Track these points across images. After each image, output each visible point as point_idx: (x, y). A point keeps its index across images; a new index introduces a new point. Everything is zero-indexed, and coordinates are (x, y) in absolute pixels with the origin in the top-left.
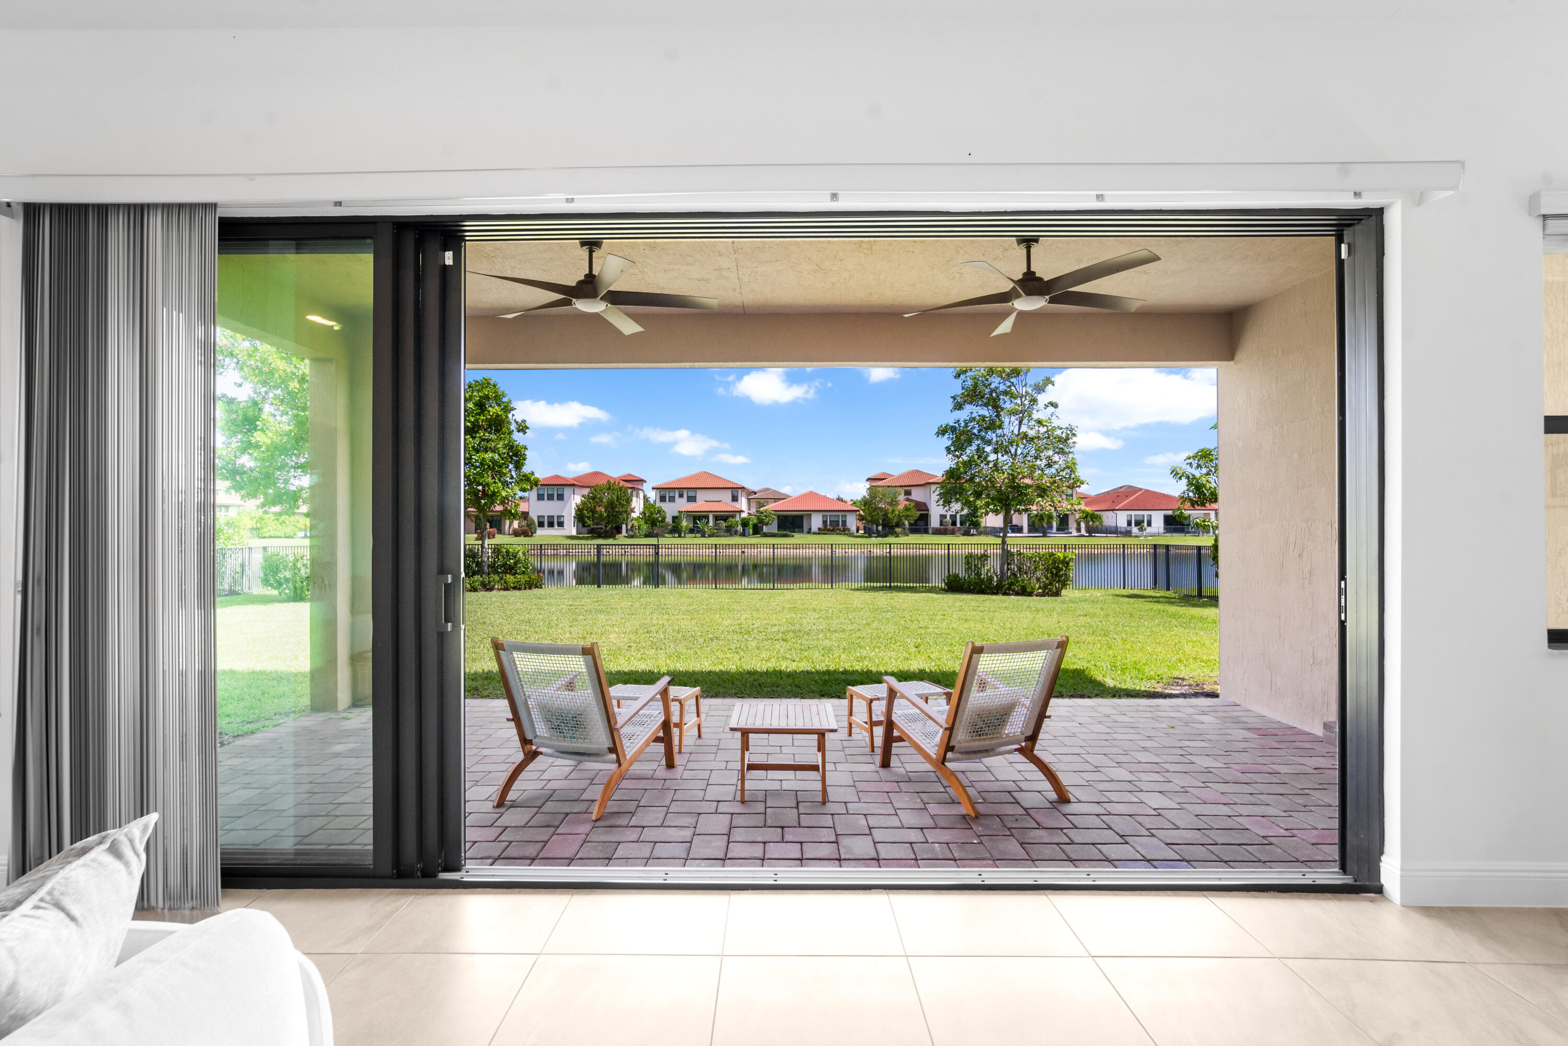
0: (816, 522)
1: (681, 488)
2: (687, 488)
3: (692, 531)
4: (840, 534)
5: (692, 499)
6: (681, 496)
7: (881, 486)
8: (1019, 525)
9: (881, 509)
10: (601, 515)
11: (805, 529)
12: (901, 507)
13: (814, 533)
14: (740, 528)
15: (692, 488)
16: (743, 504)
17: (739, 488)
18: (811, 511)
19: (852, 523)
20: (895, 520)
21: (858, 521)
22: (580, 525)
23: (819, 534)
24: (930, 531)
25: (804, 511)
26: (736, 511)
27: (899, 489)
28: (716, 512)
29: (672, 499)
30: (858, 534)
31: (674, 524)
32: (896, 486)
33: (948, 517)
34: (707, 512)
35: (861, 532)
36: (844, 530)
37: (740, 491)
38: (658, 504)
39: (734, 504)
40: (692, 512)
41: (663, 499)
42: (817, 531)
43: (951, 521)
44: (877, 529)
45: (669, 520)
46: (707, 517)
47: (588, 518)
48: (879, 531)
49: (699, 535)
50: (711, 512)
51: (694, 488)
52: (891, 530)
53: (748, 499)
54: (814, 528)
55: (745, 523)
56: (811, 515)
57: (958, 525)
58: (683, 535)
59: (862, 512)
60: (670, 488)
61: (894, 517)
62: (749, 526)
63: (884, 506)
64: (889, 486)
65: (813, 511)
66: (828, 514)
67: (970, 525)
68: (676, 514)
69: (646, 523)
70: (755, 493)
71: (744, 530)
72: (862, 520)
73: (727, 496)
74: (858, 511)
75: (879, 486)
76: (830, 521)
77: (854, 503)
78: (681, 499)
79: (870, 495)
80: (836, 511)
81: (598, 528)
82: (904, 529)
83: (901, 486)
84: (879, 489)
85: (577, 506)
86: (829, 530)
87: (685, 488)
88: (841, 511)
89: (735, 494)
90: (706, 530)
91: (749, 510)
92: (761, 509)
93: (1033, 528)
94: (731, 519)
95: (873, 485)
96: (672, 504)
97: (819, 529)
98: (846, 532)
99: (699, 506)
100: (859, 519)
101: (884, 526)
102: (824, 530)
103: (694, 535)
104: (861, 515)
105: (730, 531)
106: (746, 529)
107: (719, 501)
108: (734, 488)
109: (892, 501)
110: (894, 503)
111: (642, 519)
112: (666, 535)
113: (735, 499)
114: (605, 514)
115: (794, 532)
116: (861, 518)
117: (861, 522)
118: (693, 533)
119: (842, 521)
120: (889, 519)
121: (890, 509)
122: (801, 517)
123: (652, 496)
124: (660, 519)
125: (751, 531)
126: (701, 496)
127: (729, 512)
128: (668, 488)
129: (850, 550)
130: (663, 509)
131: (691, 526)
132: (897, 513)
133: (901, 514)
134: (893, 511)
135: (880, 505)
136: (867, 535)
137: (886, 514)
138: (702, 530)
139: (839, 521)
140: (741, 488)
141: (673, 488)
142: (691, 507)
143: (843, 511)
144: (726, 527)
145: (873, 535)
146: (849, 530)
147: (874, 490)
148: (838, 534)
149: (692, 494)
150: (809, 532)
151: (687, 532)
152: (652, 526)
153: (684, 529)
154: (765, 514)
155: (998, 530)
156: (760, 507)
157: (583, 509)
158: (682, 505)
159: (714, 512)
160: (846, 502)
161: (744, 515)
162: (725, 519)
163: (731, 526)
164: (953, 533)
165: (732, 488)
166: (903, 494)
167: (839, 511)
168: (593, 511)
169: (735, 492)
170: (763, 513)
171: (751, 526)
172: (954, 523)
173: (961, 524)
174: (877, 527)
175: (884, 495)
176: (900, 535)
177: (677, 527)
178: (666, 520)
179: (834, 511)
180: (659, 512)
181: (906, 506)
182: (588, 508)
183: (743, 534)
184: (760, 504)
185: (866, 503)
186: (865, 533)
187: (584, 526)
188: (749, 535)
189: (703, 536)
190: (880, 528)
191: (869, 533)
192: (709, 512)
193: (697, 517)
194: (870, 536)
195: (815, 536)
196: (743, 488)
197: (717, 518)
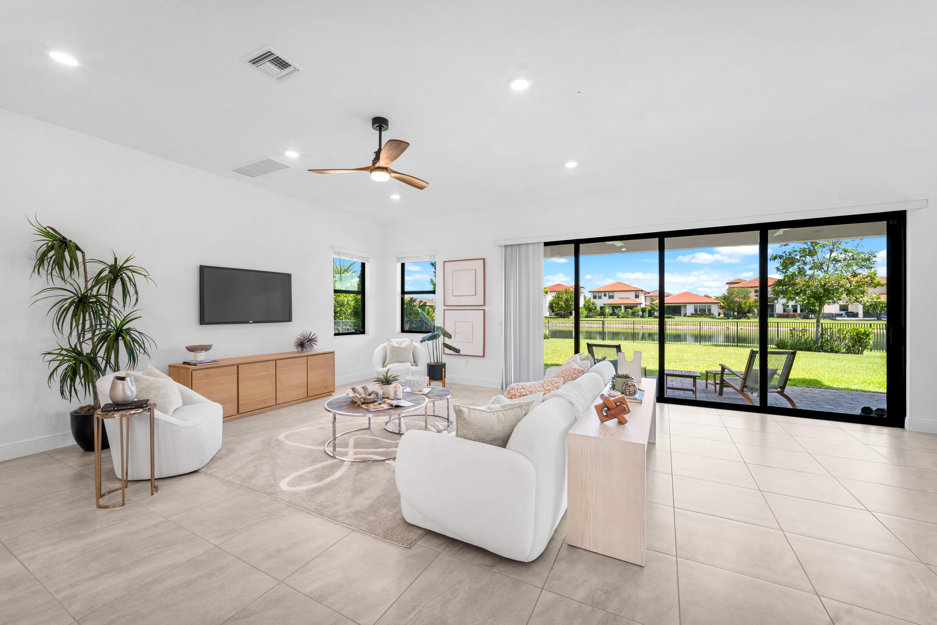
0: (690, 310)
1: (605, 291)
2: (609, 291)
3: (611, 315)
4: (706, 317)
5: (611, 297)
6: (605, 295)
7: (737, 288)
8: (855, 311)
9: (736, 301)
10: (562, 306)
11: (683, 313)
12: (752, 300)
13: (688, 316)
14: (641, 313)
15: (611, 291)
16: (642, 299)
17: (639, 291)
18: (686, 303)
19: (715, 310)
20: (747, 308)
21: (719, 309)
22: (551, 311)
23: (692, 317)
24: (775, 315)
25: (681, 303)
26: (638, 304)
27: (751, 289)
28: (625, 304)
29: (600, 297)
30: (719, 317)
31: (601, 311)
32: (748, 287)
33: (790, 307)
34: (620, 304)
35: (722, 316)
36: (709, 315)
37: (640, 292)
38: (592, 300)
39: (637, 299)
40: (611, 304)
41: (595, 297)
42: (691, 315)
43: (792, 309)
44: (733, 314)
45: (598, 308)
46: (620, 307)
47: (556, 307)
48: (735, 316)
49: (616, 317)
50: (623, 304)
51: (612, 291)
52: (744, 315)
53: (645, 297)
54: (689, 313)
55: (643, 310)
56: (686, 305)
57: (799, 311)
58: (606, 317)
59: (722, 304)
60: (599, 292)
61: (746, 307)
62: (646, 312)
63: (738, 300)
64: (742, 287)
65: (688, 303)
66: (698, 305)
67: (808, 312)
68: (602, 305)
69: (586, 310)
70: (649, 293)
71: (643, 314)
72: (723, 308)
73: (633, 295)
74: (720, 303)
75: (734, 288)
76: (699, 309)
77: (717, 298)
78: (605, 297)
79: (728, 293)
80: (704, 303)
81: (560, 313)
82: (754, 314)
83: (752, 287)
84: (735, 289)
85: (550, 302)
86: (698, 315)
87: (607, 291)
88: (707, 303)
89: (638, 294)
90: (620, 314)
91: (646, 302)
92: (654, 302)
93: (866, 314)
94: (635, 308)
95: (731, 287)
96: (600, 300)
97: (692, 314)
98: (711, 316)
99: (616, 301)
100: (720, 308)
101: (738, 313)
102: (695, 315)
103: (613, 317)
104: (721, 306)
105: (634, 314)
106: (644, 314)
107: (628, 298)
108: (637, 291)
109: (745, 297)
110: (746, 297)
111: (584, 308)
112: (597, 317)
113: (637, 297)
114: (564, 306)
115: (675, 315)
116: (722, 307)
117: (722, 310)
118: (612, 316)
119: (708, 309)
120: (742, 308)
121: (744, 302)
122: (680, 307)
123: (589, 296)
124: (594, 308)
125: (647, 315)
126: (616, 295)
127: (634, 304)
128: (598, 292)
129: (713, 327)
130: (595, 303)
131: (611, 312)
132: (748, 304)
133: (752, 305)
134: (746, 303)
135: (736, 300)
136: (726, 318)
137: (740, 305)
138: (618, 314)
139: (705, 309)
140: (641, 291)
141: (600, 292)
142: (611, 301)
143: (709, 303)
144: (632, 312)
145: (730, 318)
146: (713, 314)
147: (731, 290)
148: (705, 317)
149: (611, 294)
150: (685, 315)
151: (609, 315)
152: (589, 312)
153: (607, 314)
154: (656, 305)
155: (835, 315)
156: (653, 301)
157: (553, 303)
158: (605, 300)
159: (624, 304)
160: (711, 298)
161: (643, 306)
162: (631, 308)
163: (635, 312)
164: (794, 317)
165: (635, 291)
166: (753, 292)
167: (705, 303)
168: (558, 304)
169: (637, 293)
170: (654, 305)
171: (647, 312)
172: (795, 310)
173: (801, 311)
174: (733, 312)
175: (738, 293)
176: (751, 318)
177: (603, 312)
178: (597, 309)
179: (702, 303)
180: (593, 304)
181: (755, 299)
182: (555, 302)
183: (642, 317)
184: (652, 299)
185: (725, 298)
186: (724, 316)
187: (553, 312)
188: (646, 317)
189: (618, 317)
190: (736, 313)
191: (727, 316)
192: (622, 304)
193: (615, 307)
194: (728, 319)
195: (689, 318)
196: (642, 290)
197: (626, 308)
